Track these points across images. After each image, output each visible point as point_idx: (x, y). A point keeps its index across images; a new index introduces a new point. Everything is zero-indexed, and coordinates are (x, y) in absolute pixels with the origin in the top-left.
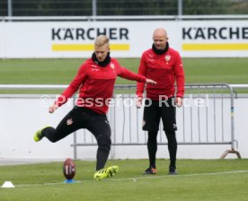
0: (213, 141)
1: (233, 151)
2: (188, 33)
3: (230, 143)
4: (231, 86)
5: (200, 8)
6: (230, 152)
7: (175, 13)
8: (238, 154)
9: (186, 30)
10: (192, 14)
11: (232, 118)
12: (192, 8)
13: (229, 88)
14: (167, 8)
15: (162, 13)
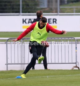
0: (68, 62)
1: (76, 67)
2: (25, 21)
3: (75, 63)
4: (76, 38)
5: (29, 10)
6: (75, 67)
7: (19, 12)
8: (78, 68)
9: (24, 20)
10: (26, 13)
11: (76, 52)
12: (26, 11)
13: (75, 39)
14: (15, 10)
15: (13, 12)
